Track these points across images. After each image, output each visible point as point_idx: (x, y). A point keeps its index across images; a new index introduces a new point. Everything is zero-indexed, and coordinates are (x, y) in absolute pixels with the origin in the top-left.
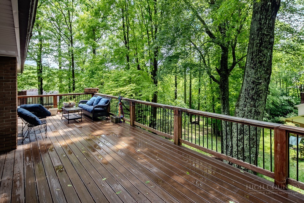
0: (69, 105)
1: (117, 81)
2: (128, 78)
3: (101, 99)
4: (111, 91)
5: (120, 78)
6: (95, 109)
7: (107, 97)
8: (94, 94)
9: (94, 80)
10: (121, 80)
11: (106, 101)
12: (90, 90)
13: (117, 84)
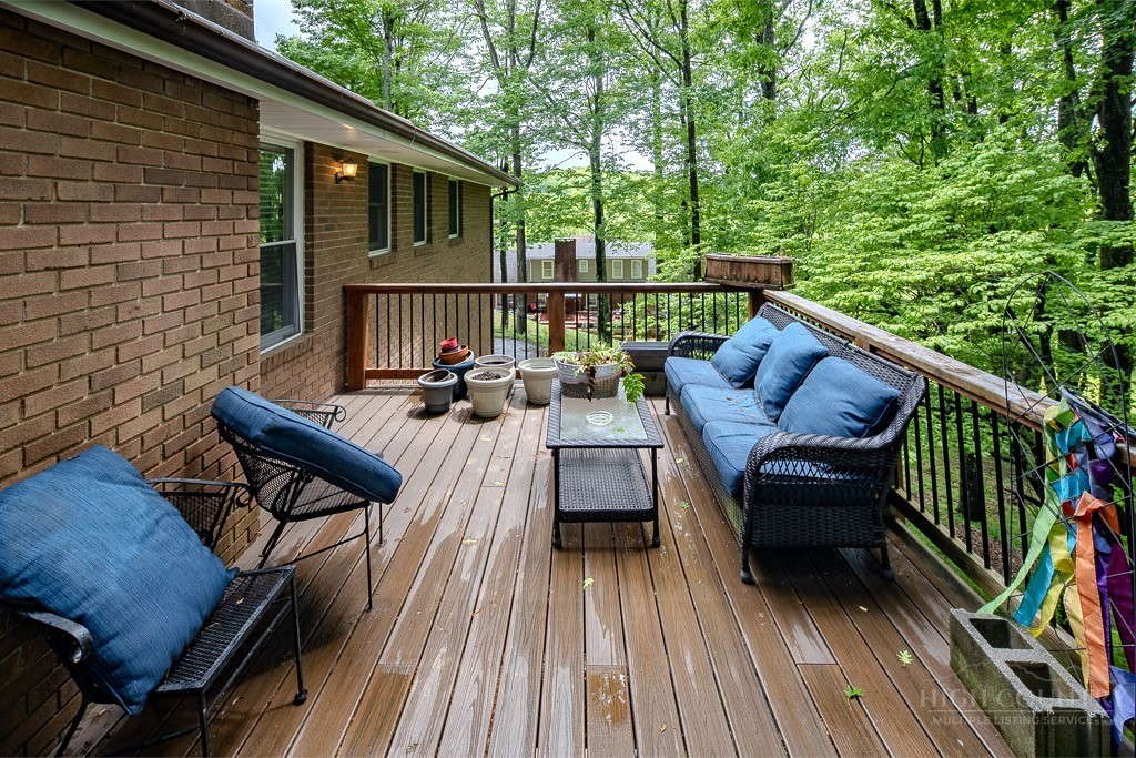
0: (585, 379)
1: (894, 210)
2: (979, 193)
3: (817, 357)
4: (863, 269)
5: (914, 195)
6: (767, 468)
7: (873, 349)
8: (765, 299)
9: (767, 205)
10: (929, 203)
11: (869, 400)
12: (740, 269)
13: (896, 227)
